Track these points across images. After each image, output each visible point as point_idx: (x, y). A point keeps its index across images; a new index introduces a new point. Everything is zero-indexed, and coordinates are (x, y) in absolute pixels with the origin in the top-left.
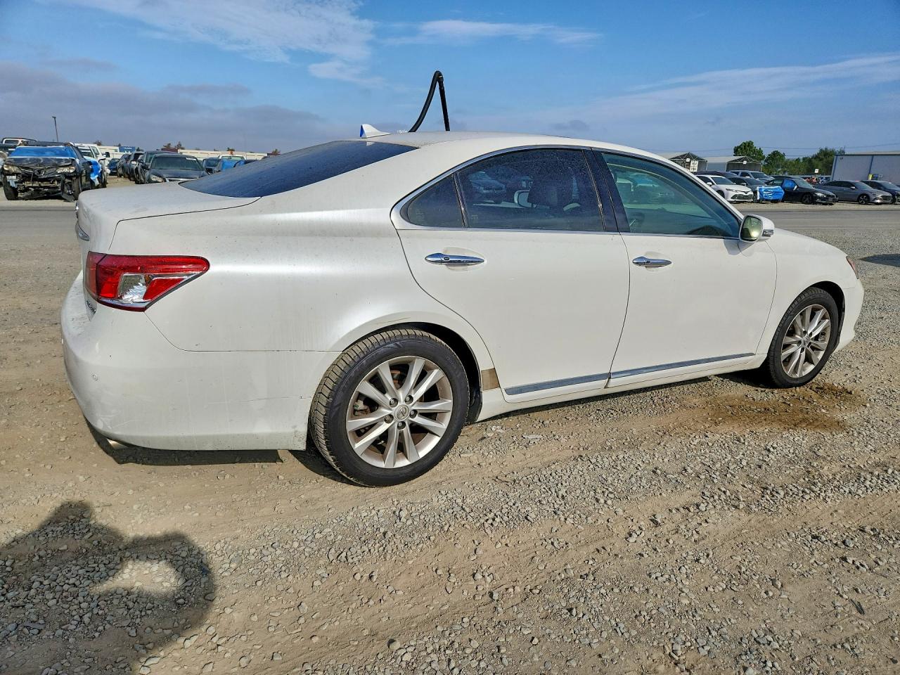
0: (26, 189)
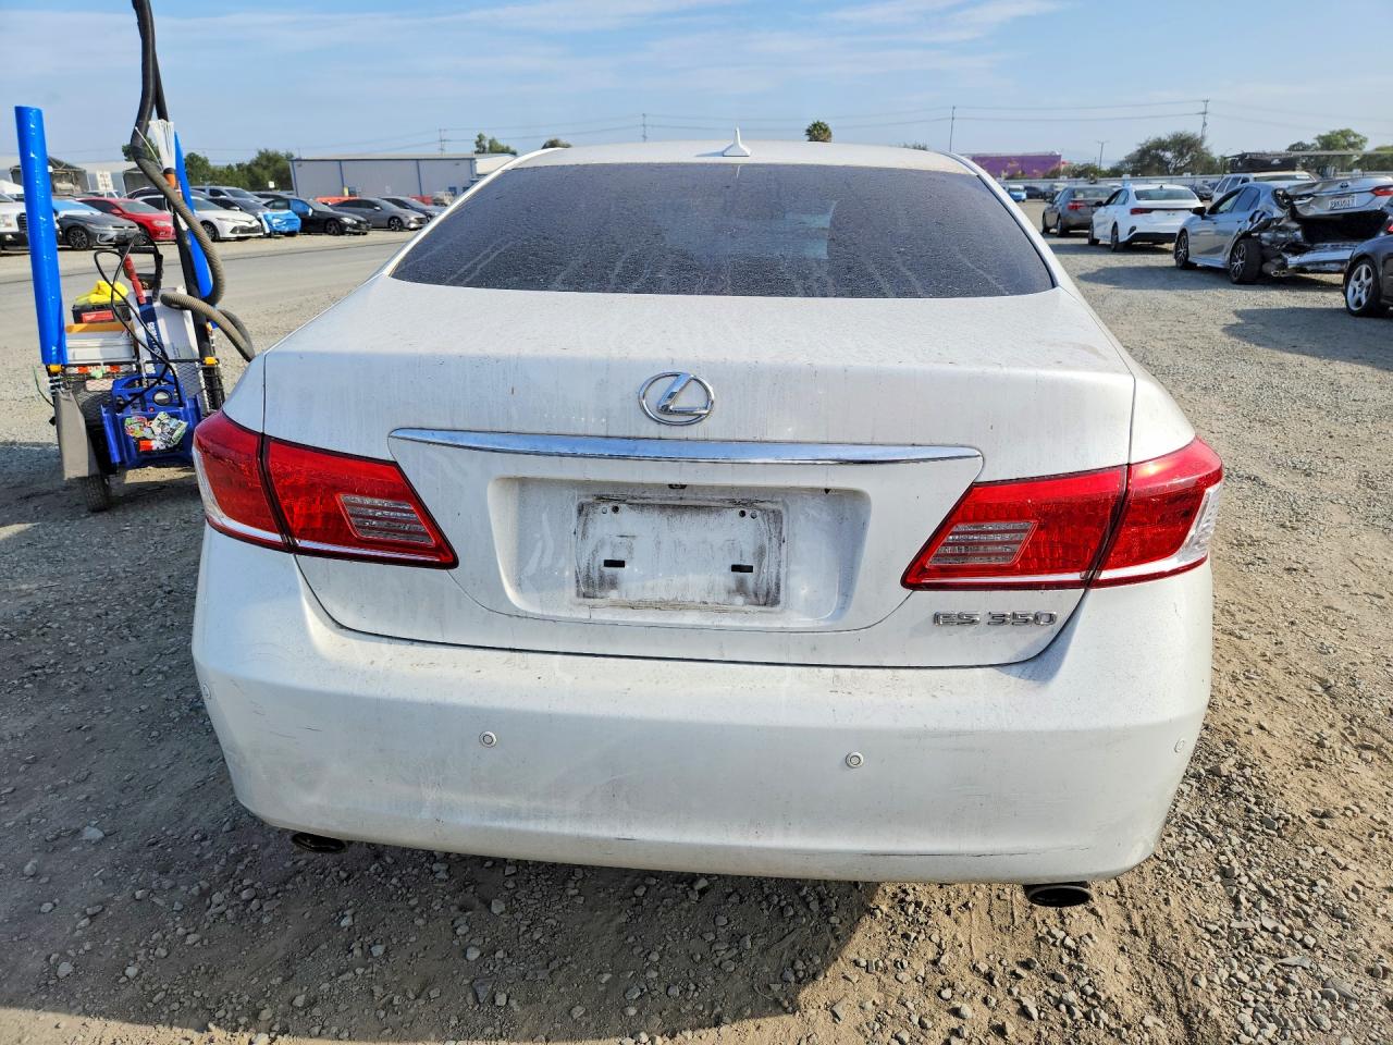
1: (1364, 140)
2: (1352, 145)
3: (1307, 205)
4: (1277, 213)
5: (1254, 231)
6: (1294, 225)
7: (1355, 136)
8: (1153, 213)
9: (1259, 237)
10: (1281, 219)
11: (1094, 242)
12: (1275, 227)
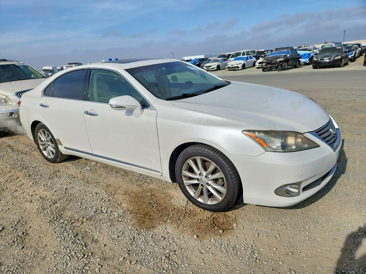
0: (268, 68)
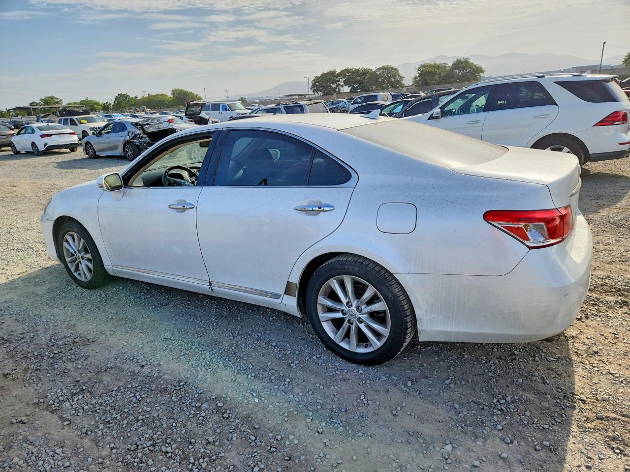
1: (61, 101)
2: (57, 103)
3: (148, 128)
4: (139, 132)
5: (131, 140)
6: (145, 136)
7: (57, 99)
8: (53, 136)
9: (133, 142)
10: (140, 134)
11: (17, 153)
12: (139, 137)
